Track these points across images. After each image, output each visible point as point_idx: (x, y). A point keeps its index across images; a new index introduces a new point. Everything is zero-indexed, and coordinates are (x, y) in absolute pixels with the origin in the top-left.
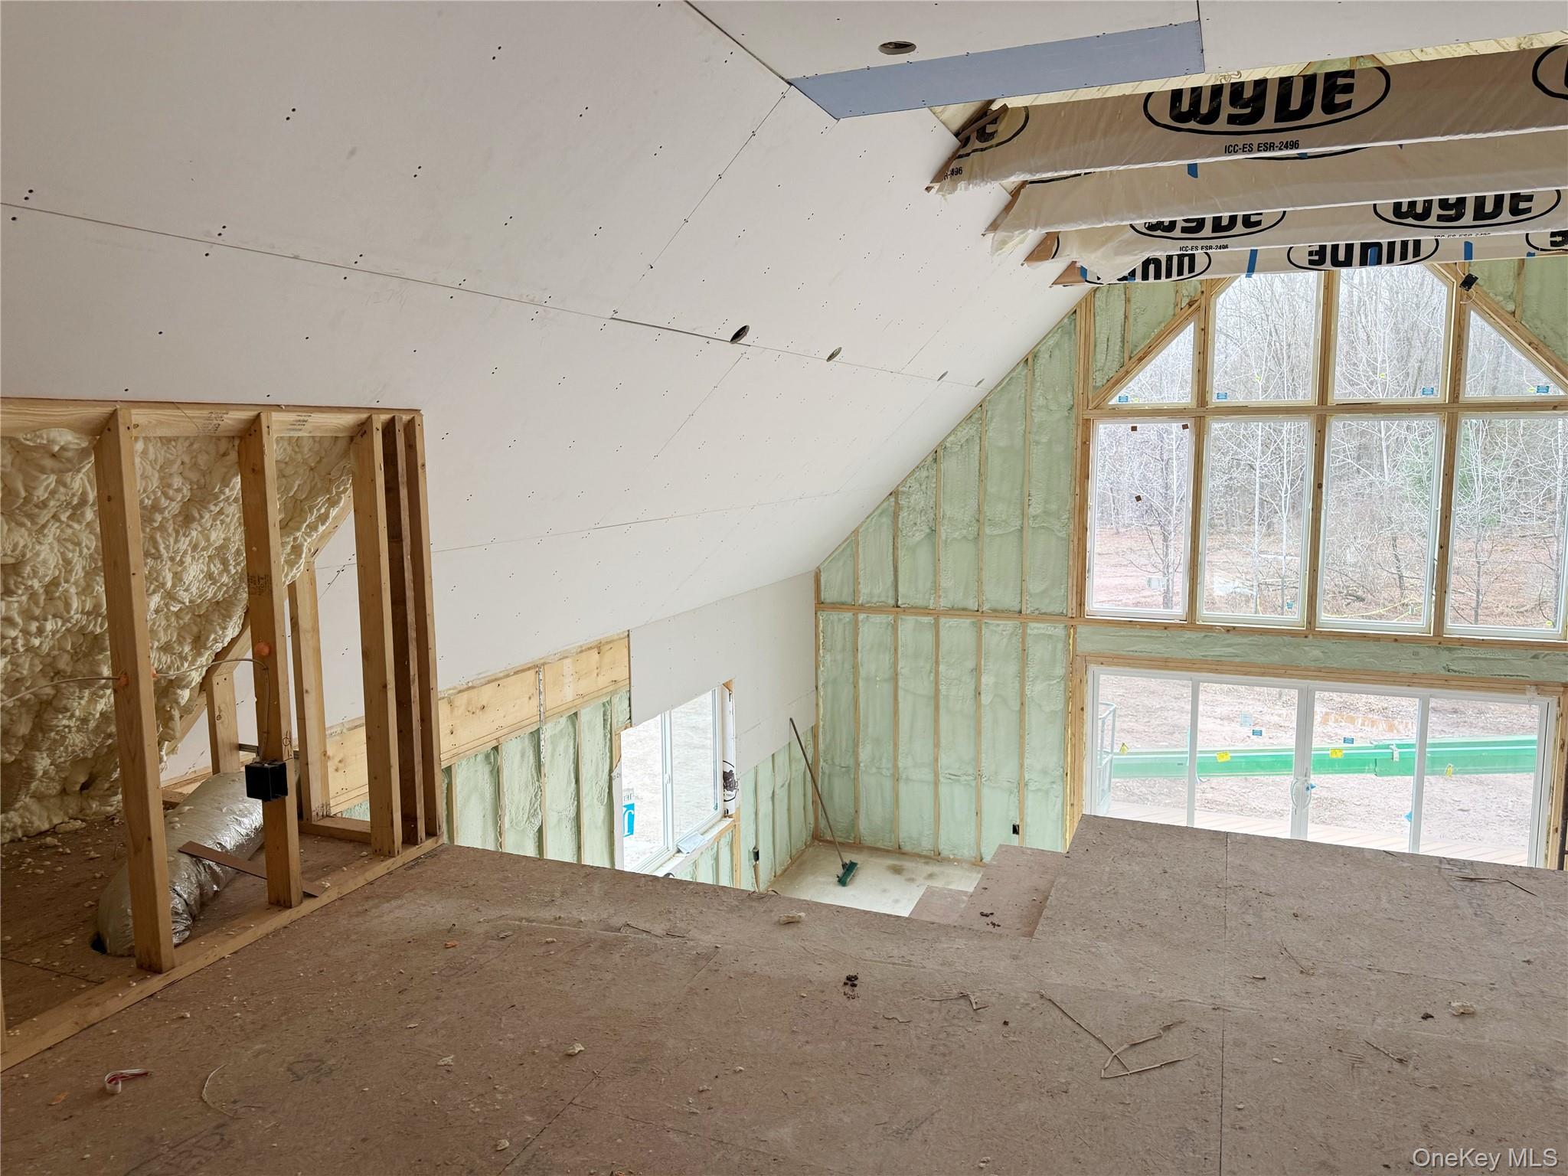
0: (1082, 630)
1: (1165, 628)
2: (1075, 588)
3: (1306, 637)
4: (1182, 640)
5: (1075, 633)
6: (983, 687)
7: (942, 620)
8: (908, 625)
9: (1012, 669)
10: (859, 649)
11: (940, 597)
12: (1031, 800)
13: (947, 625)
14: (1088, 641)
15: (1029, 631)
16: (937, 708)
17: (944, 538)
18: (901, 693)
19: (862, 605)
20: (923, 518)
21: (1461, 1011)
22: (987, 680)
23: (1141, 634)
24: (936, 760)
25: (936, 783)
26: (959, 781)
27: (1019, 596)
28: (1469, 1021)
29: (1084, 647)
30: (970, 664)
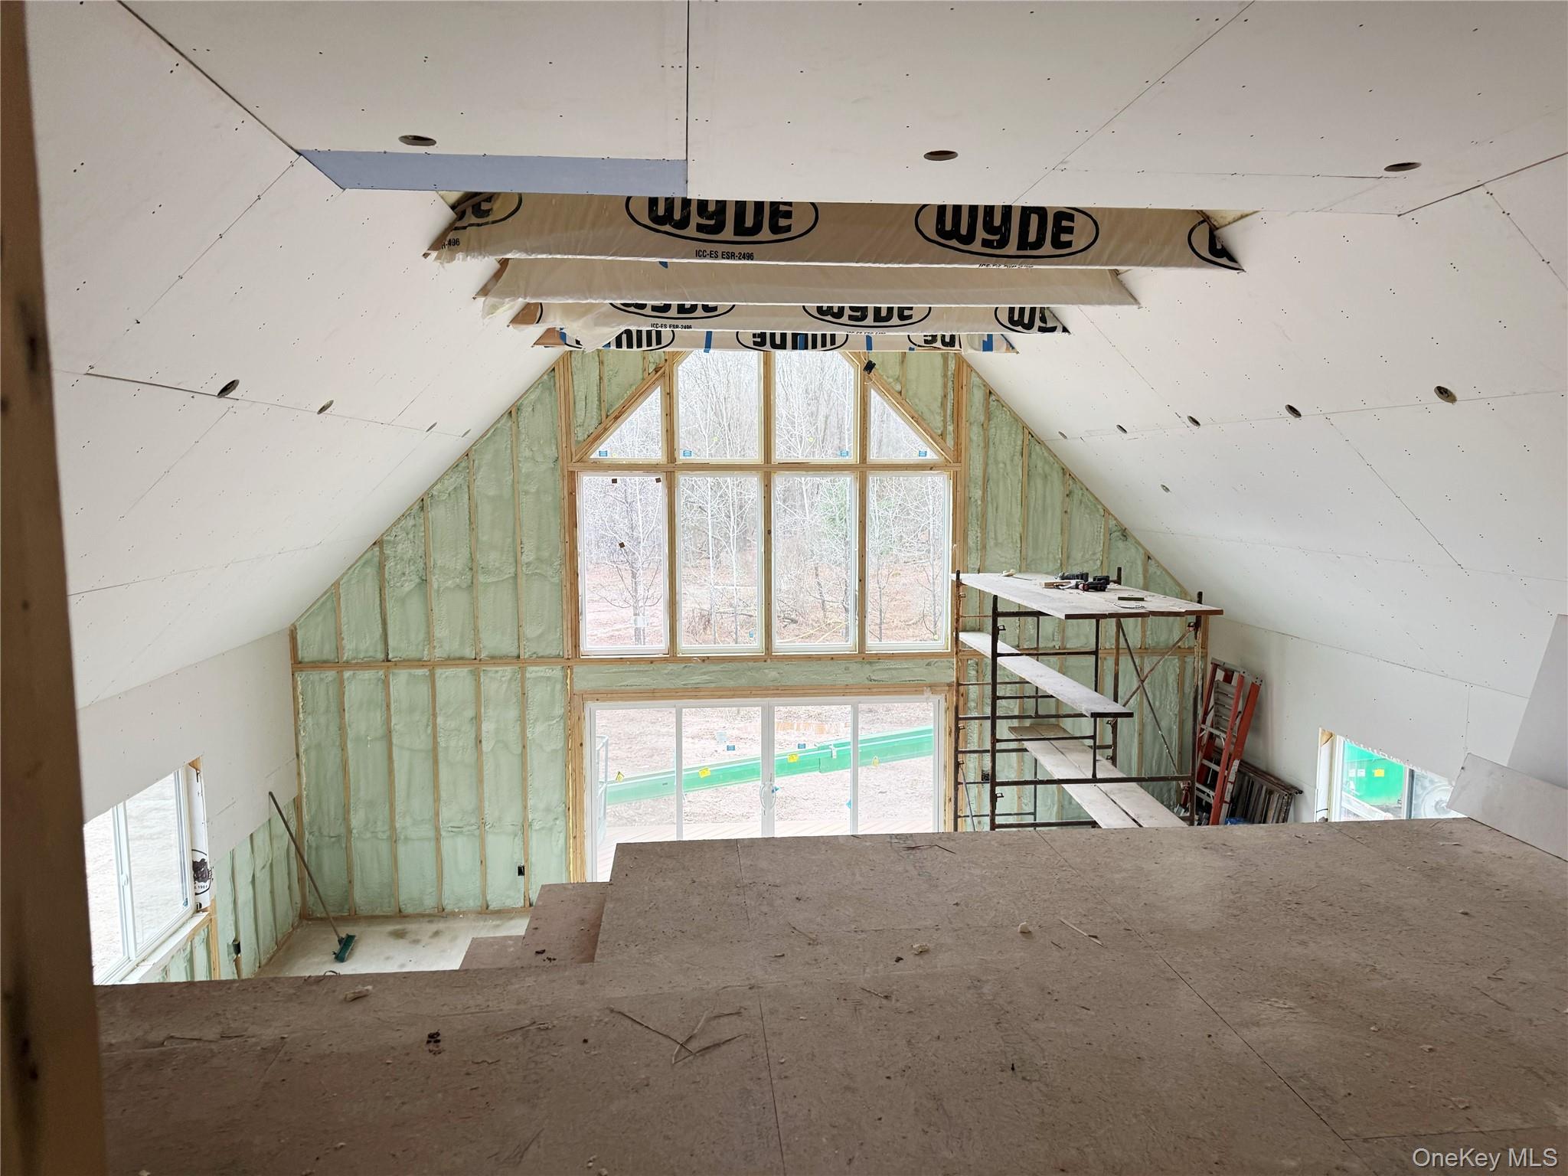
0: (578, 669)
1: (652, 663)
2: (569, 631)
3: (765, 661)
4: (666, 671)
5: (572, 674)
6: (484, 734)
7: (438, 671)
8: (400, 680)
9: (512, 713)
10: (346, 709)
11: (434, 647)
12: (535, 840)
13: (444, 676)
14: (583, 678)
15: (528, 675)
16: (436, 762)
17: (435, 586)
18: (395, 749)
19: (347, 662)
20: (412, 568)
21: (920, 950)
22: (488, 727)
23: (631, 669)
24: (437, 814)
25: (438, 839)
26: (461, 832)
27: (516, 641)
28: (926, 956)
29: (580, 685)
30: (470, 713)
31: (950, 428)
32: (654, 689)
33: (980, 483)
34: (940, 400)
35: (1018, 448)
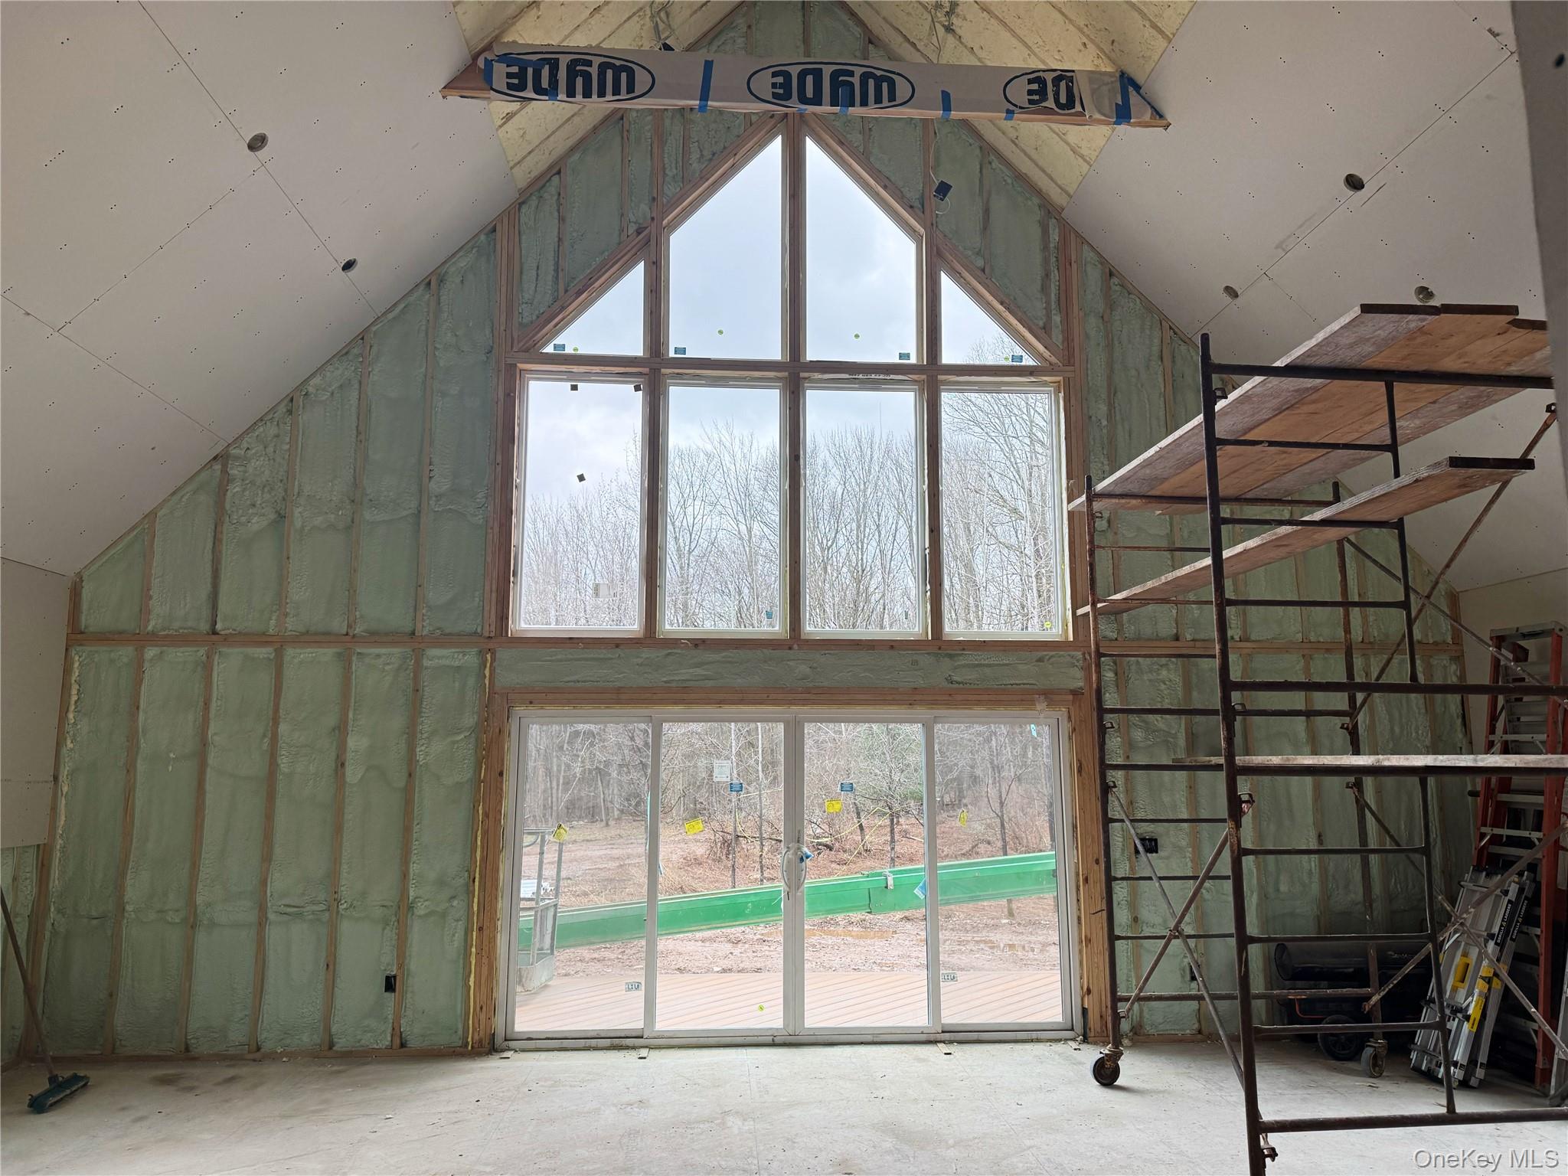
0: (504, 654)
1: (617, 646)
2: (494, 595)
3: (791, 648)
4: (640, 661)
5: (493, 660)
6: (349, 754)
7: (290, 652)
8: (229, 665)
9: (397, 722)
10: (142, 706)
11: (286, 615)
12: (417, 933)
13: (296, 661)
14: (511, 673)
15: (426, 663)
16: (271, 797)
17: (298, 524)
18: (210, 775)
19: (153, 634)
20: (267, 496)
22: (356, 743)
23: (586, 656)
24: (264, 883)
25: (262, 922)
26: (299, 915)
27: (411, 610)
29: (507, 678)
30: (331, 720)
31: (1057, 319)
32: (620, 688)
33: (1104, 396)
34: (1039, 283)
35: (1156, 349)
